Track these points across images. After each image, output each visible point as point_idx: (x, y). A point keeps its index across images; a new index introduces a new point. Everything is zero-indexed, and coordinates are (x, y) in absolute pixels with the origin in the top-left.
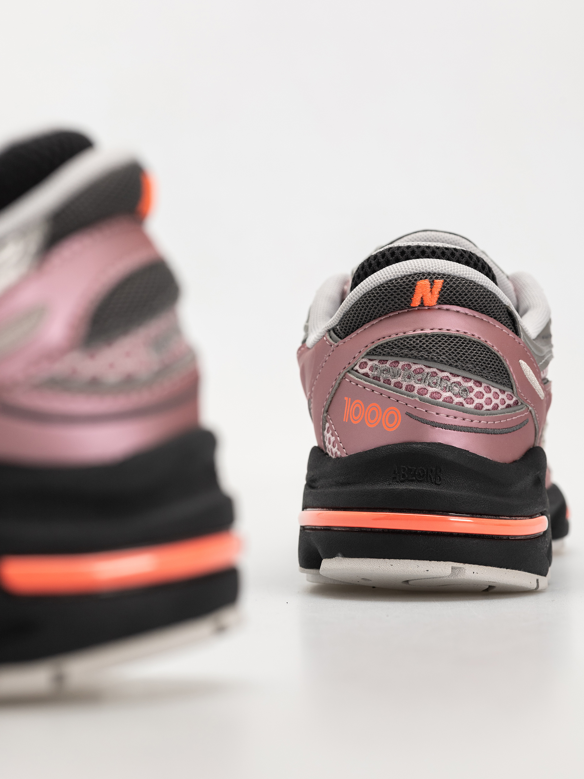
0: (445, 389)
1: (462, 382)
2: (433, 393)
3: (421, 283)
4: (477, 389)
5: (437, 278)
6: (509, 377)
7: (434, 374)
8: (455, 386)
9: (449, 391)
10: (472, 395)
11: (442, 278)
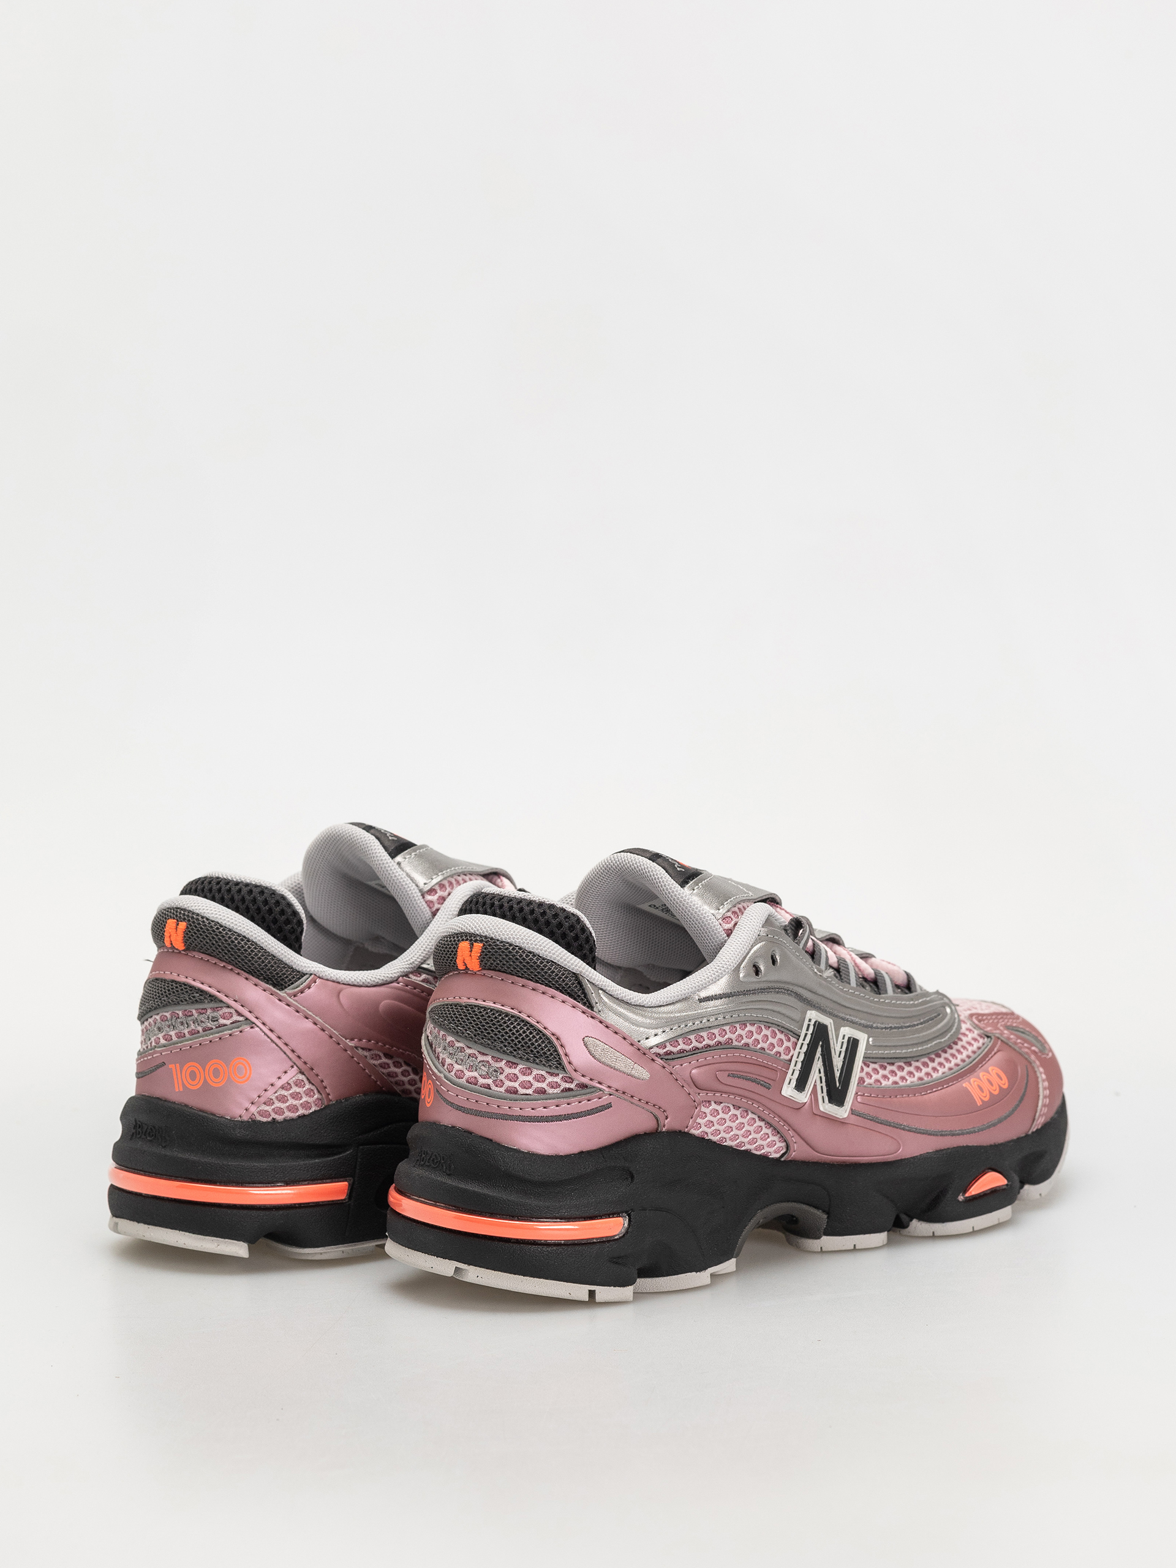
0: (471, 1068)
1: (491, 1061)
2: (458, 1071)
3: (464, 945)
4: (508, 1071)
5: (476, 941)
6: (559, 1058)
7: (462, 1050)
8: (483, 1065)
9: (476, 1070)
10: (502, 1077)
11: (481, 941)
